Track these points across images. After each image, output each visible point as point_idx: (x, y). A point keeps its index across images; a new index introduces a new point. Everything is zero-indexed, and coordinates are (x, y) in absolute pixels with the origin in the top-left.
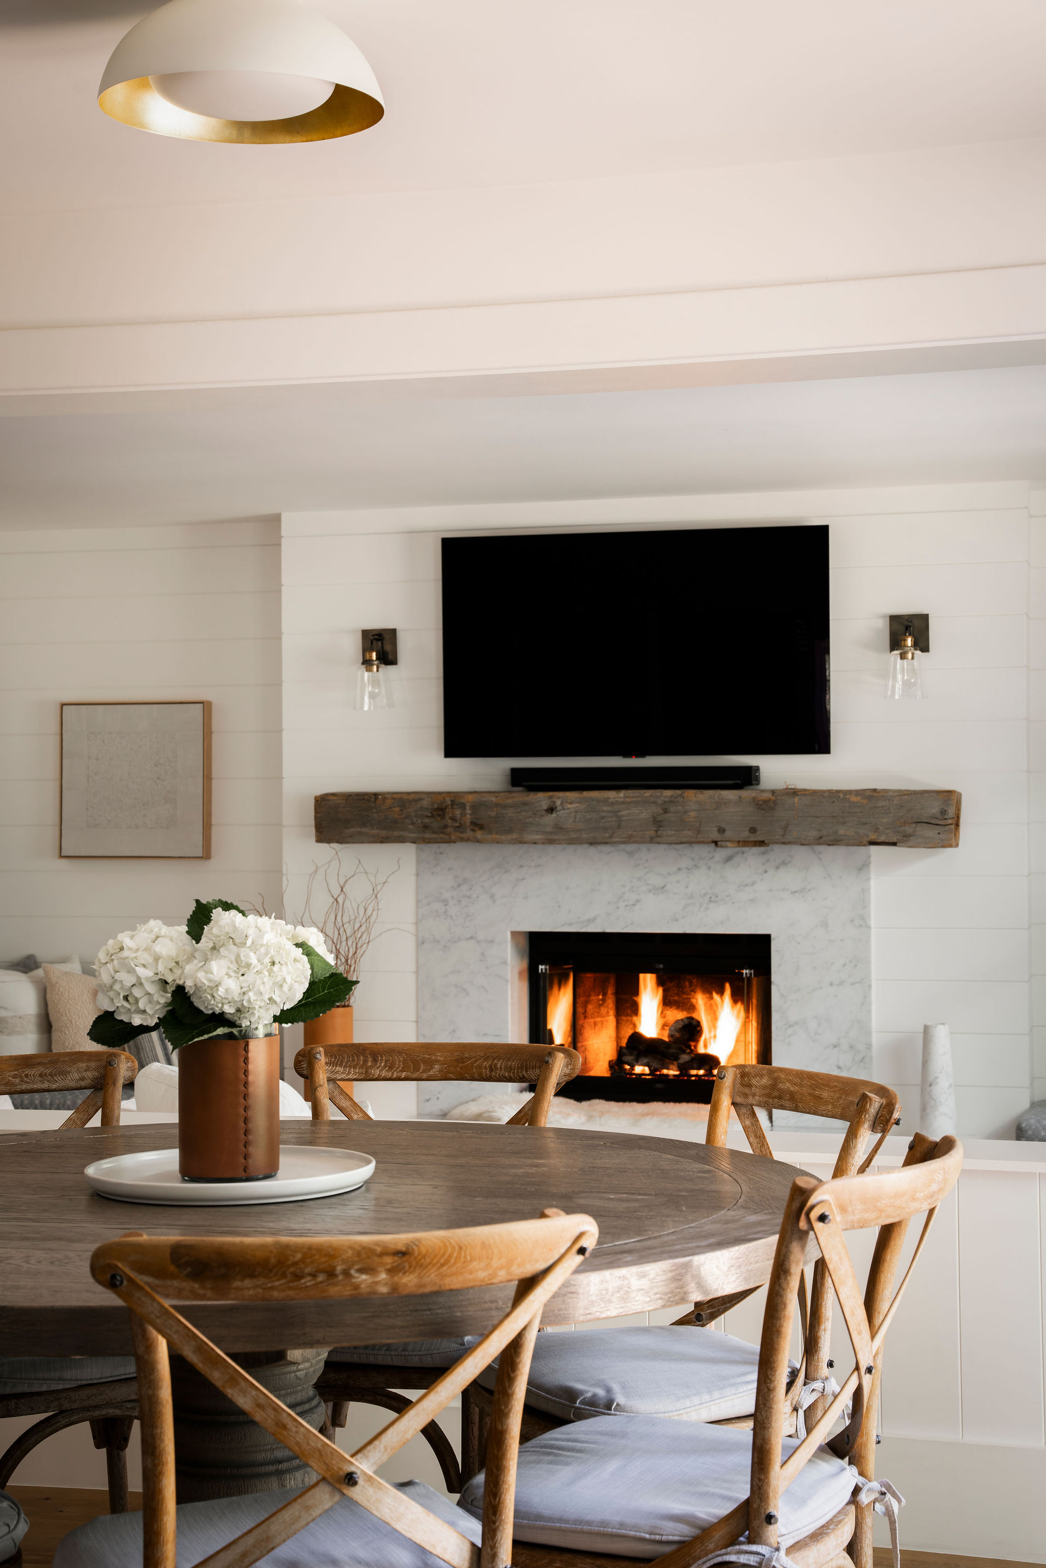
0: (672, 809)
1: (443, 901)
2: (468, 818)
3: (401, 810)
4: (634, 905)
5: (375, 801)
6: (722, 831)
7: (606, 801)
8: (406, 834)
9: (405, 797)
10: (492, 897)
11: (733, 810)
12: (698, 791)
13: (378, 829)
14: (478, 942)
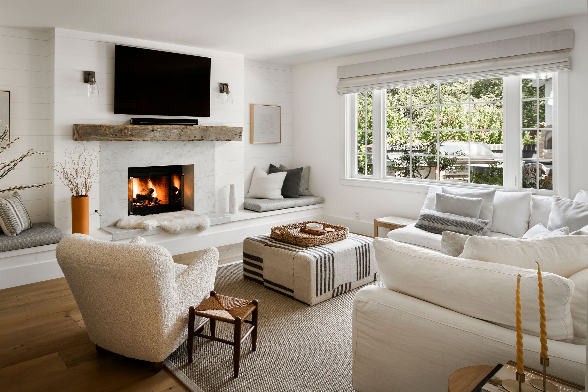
0: (184, 131)
1: (108, 159)
2: (129, 133)
3: (108, 130)
4: (162, 158)
5: (100, 127)
6: (195, 137)
7: (167, 128)
8: (110, 138)
9: (110, 126)
10: (123, 157)
11: (198, 131)
12: (190, 126)
13: (100, 136)
14: (119, 171)
